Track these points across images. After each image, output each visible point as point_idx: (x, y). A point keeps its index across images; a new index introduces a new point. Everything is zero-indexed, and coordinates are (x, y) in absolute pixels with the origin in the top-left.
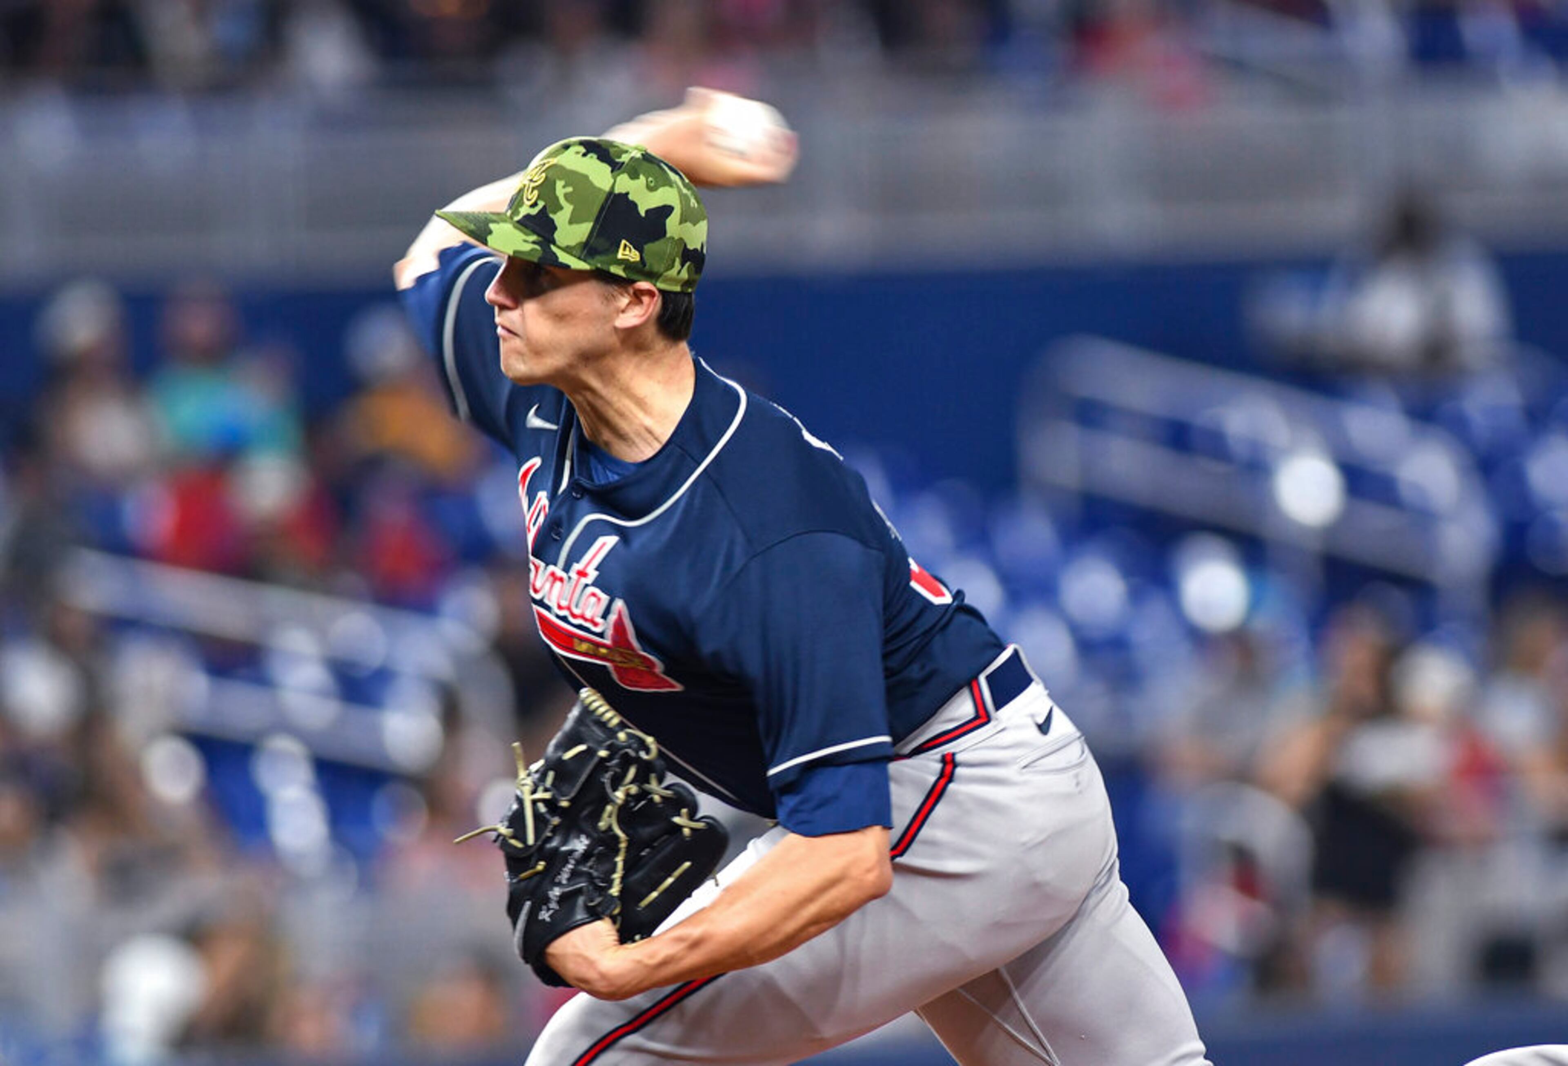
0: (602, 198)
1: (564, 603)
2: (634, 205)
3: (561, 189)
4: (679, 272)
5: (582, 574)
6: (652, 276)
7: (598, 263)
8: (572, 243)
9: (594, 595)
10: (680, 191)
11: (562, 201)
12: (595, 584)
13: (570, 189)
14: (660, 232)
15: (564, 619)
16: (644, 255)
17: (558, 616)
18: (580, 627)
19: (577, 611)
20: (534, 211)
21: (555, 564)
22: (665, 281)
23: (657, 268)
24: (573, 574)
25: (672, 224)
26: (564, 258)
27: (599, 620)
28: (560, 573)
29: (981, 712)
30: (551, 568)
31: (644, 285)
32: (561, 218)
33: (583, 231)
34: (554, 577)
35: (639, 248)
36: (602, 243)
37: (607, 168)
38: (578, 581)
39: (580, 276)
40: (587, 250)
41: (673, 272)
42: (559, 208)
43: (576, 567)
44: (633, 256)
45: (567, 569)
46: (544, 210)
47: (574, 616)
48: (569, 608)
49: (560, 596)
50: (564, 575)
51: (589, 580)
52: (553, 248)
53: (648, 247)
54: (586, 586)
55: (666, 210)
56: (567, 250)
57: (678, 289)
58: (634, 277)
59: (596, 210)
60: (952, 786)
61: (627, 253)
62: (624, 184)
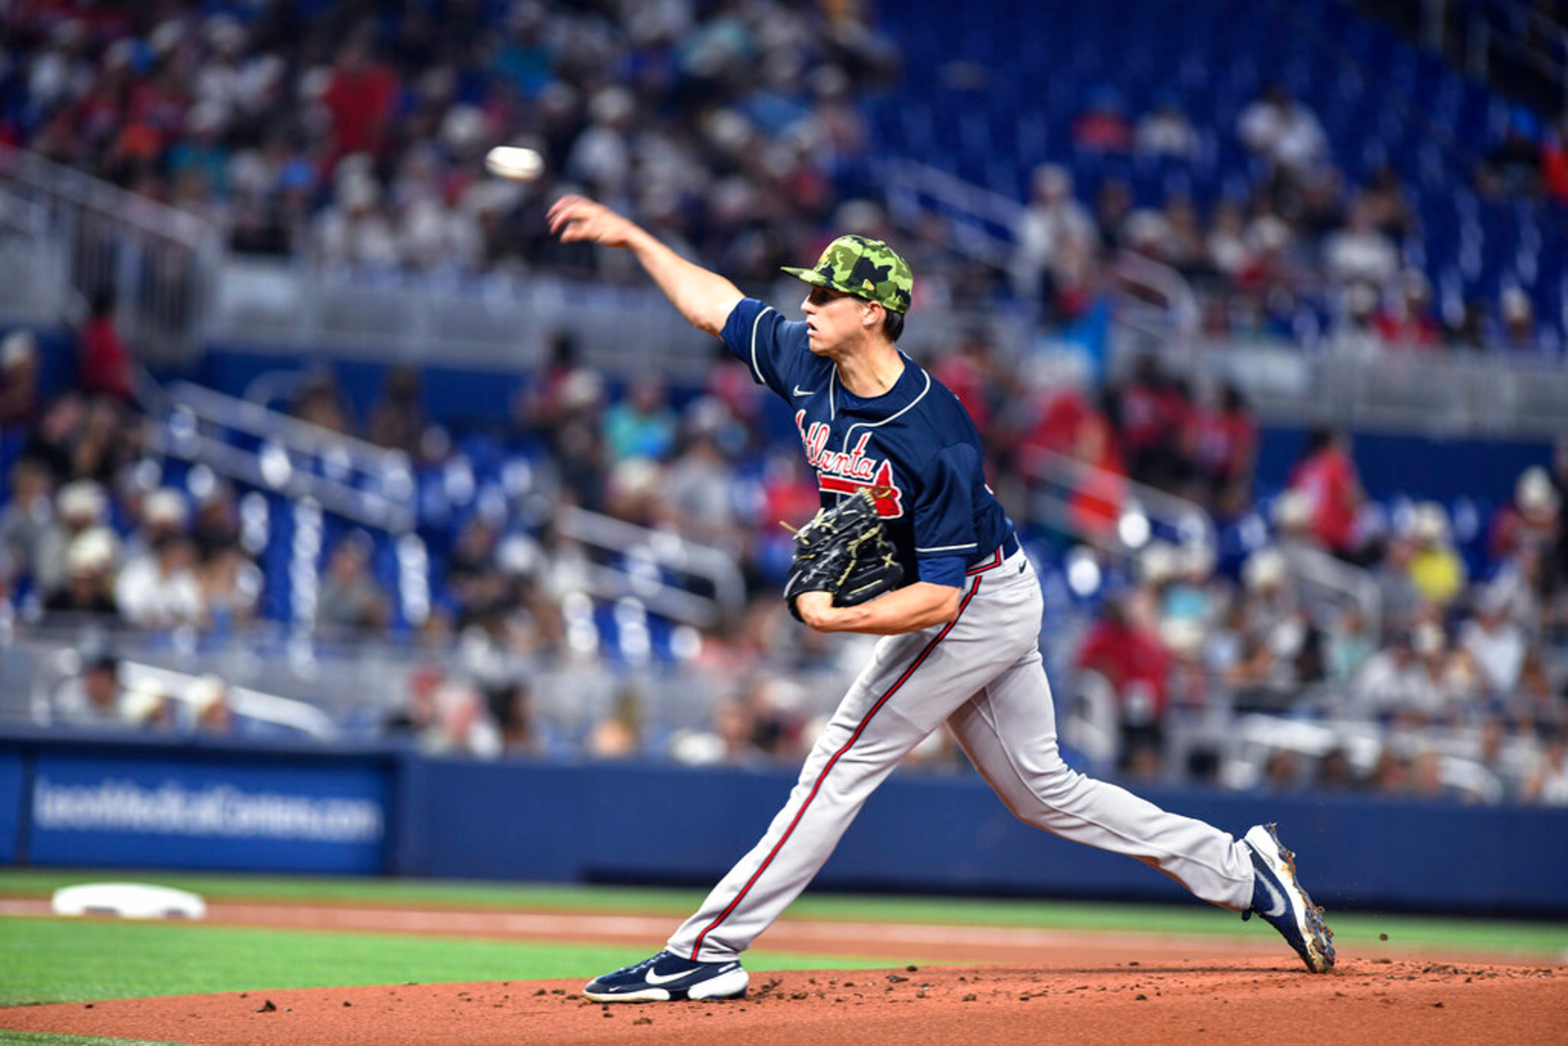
0: (855, 260)
1: (848, 469)
2: (872, 264)
3: (838, 256)
4: (895, 299)
5: (857, 453)
6: (880, 298)
7: (853, 289)
8: (841, 280)
9: (866, 461)
10: (896, 260)
11: (839, 261)
12: (865, 456)
13: (842, 255)
14: (885, 278)
15: (849, 477)
16: (877, 288)
17: (844, 477)
18: (858, 479)
19: (856, 472)
20: (826, 266)
21: (841, 451)
22: (888, 302)
23: (884, 295)
24: (853, 454)
25: (891, 275)
26: (836, 286)
27: (869, 473)
28: (844, 454)
29: (998, 560)
30: (840, 454)
31: (875, 302)
32: (837, 269)
33: (847, 274)
34: (841, 458)
35: (874, 283)
36: (855, 280)
37: (861, 246)
38: (855, 458)
39: (844, 295)
40: (849, 283)
41: (891, 299)
42: (837, 263)
43: (854, 451)
44: (871, 287)
45: (848, 452)
46: (830, 266)
47: (854, 474)
48: (851, 471)
49: (846, 466)
50: (847, 456)
51: (862, 455)
52: (832, 282)
53: (879, 284)
54: (860, 459)
55: (889, 268)
56: (839, 283)
57: (894, 308)
58: (871, 298)
59: (853, 264)
60: (975, 597)
61: (867, 285)
62: (868, 253)
